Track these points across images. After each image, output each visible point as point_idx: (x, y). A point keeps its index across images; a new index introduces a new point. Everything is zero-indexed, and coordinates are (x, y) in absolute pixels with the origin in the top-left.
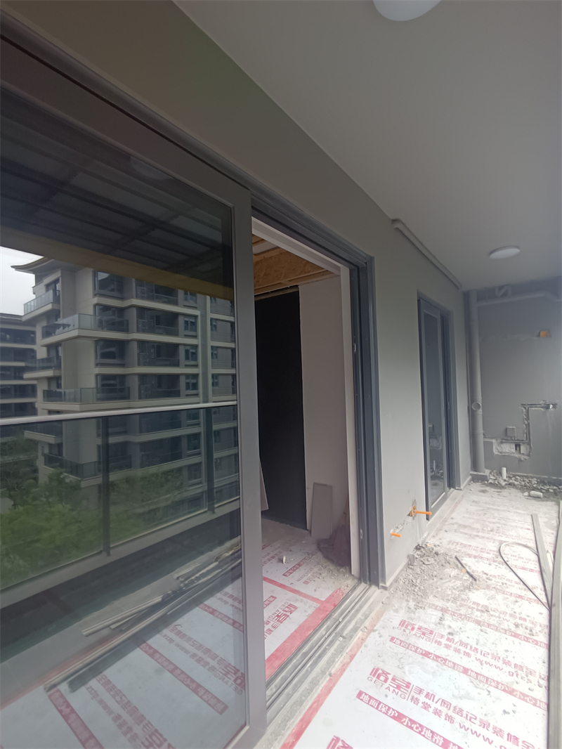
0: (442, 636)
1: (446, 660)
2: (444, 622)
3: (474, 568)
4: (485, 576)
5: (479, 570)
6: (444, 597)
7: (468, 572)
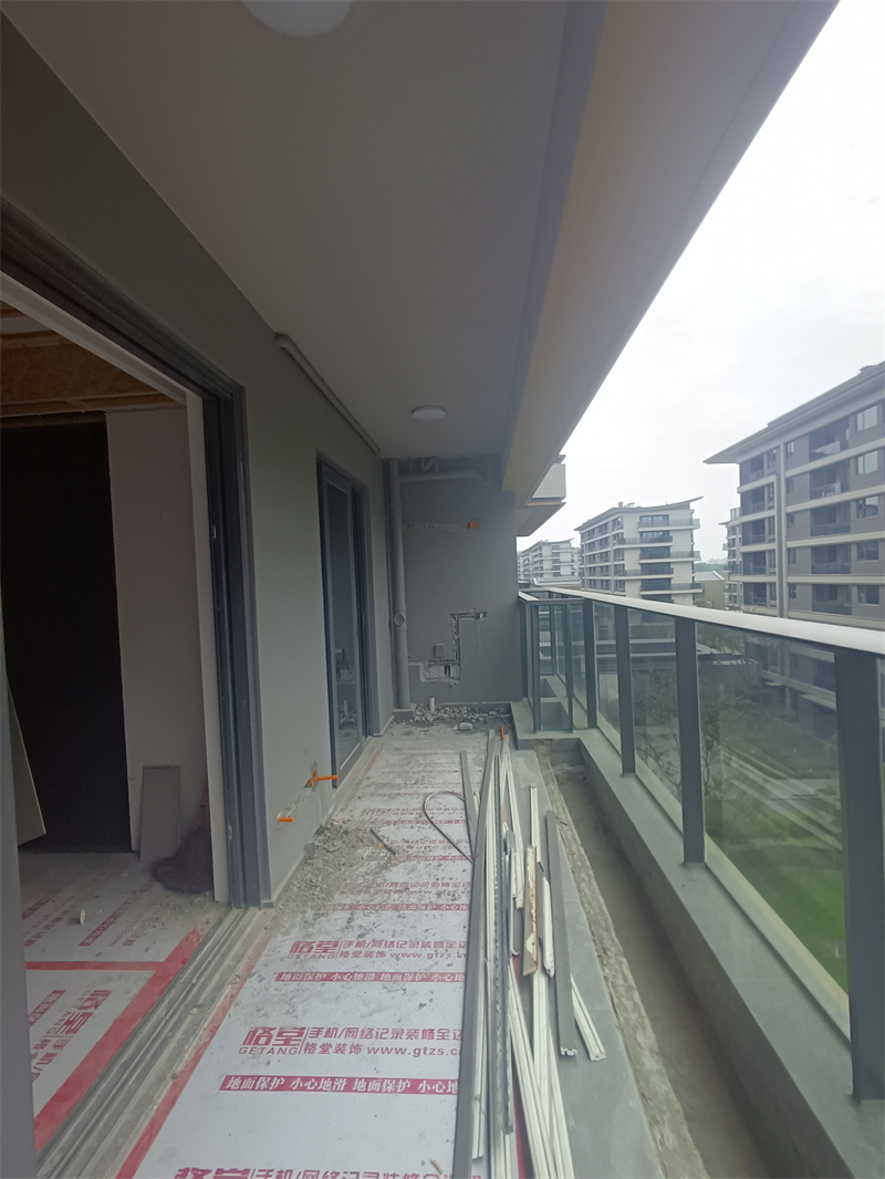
0: (350, 943)
1: (353, 974)
2: (352, 924)
3: (393, 838)
4: (405, 845)
5: (399, 839)
6: (355, 890)
7: (385, 846)
